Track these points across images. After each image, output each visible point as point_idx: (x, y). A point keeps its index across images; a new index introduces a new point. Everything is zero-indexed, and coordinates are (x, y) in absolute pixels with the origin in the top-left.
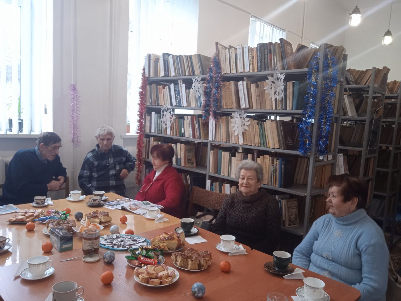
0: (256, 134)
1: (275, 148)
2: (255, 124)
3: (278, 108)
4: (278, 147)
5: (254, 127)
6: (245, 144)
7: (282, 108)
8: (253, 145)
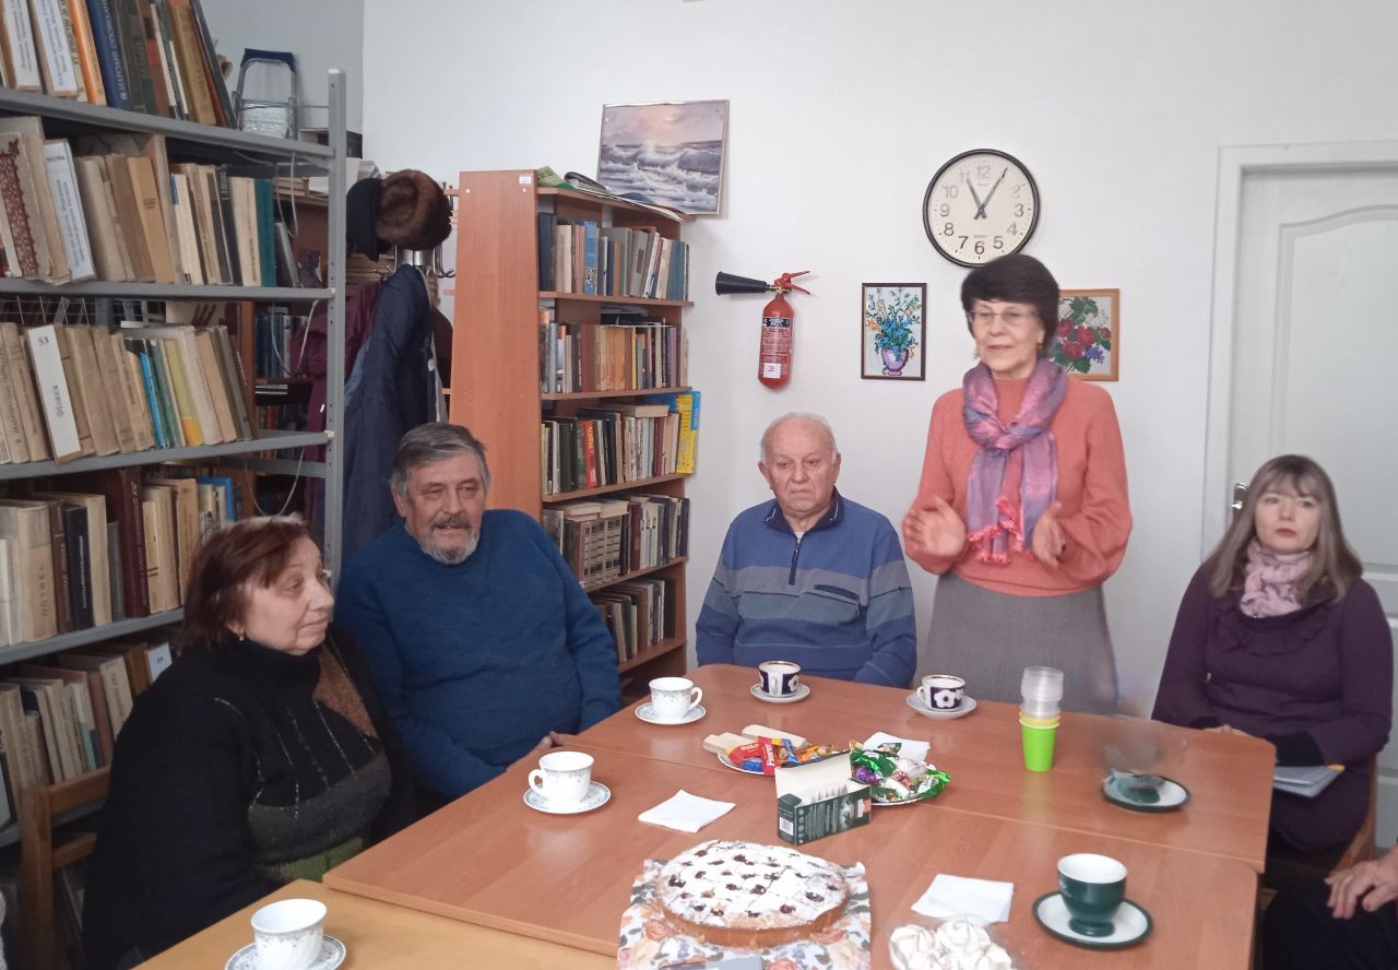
0: (131, 395)
1: (222, 443)
2: (121, 351)
3: (211, 280)
4: (235, 437)
5: (119, 363)
6: (87, 452)
7: (225, 278)
8: (124, 449)
